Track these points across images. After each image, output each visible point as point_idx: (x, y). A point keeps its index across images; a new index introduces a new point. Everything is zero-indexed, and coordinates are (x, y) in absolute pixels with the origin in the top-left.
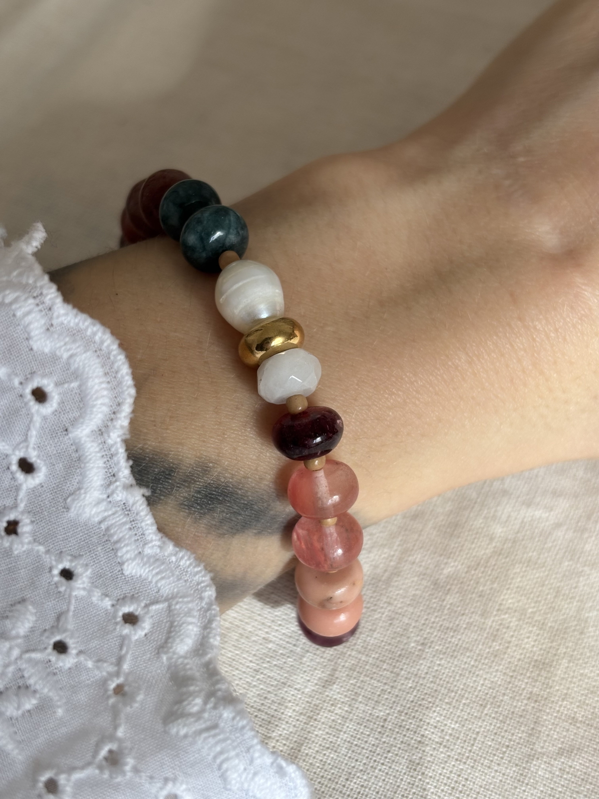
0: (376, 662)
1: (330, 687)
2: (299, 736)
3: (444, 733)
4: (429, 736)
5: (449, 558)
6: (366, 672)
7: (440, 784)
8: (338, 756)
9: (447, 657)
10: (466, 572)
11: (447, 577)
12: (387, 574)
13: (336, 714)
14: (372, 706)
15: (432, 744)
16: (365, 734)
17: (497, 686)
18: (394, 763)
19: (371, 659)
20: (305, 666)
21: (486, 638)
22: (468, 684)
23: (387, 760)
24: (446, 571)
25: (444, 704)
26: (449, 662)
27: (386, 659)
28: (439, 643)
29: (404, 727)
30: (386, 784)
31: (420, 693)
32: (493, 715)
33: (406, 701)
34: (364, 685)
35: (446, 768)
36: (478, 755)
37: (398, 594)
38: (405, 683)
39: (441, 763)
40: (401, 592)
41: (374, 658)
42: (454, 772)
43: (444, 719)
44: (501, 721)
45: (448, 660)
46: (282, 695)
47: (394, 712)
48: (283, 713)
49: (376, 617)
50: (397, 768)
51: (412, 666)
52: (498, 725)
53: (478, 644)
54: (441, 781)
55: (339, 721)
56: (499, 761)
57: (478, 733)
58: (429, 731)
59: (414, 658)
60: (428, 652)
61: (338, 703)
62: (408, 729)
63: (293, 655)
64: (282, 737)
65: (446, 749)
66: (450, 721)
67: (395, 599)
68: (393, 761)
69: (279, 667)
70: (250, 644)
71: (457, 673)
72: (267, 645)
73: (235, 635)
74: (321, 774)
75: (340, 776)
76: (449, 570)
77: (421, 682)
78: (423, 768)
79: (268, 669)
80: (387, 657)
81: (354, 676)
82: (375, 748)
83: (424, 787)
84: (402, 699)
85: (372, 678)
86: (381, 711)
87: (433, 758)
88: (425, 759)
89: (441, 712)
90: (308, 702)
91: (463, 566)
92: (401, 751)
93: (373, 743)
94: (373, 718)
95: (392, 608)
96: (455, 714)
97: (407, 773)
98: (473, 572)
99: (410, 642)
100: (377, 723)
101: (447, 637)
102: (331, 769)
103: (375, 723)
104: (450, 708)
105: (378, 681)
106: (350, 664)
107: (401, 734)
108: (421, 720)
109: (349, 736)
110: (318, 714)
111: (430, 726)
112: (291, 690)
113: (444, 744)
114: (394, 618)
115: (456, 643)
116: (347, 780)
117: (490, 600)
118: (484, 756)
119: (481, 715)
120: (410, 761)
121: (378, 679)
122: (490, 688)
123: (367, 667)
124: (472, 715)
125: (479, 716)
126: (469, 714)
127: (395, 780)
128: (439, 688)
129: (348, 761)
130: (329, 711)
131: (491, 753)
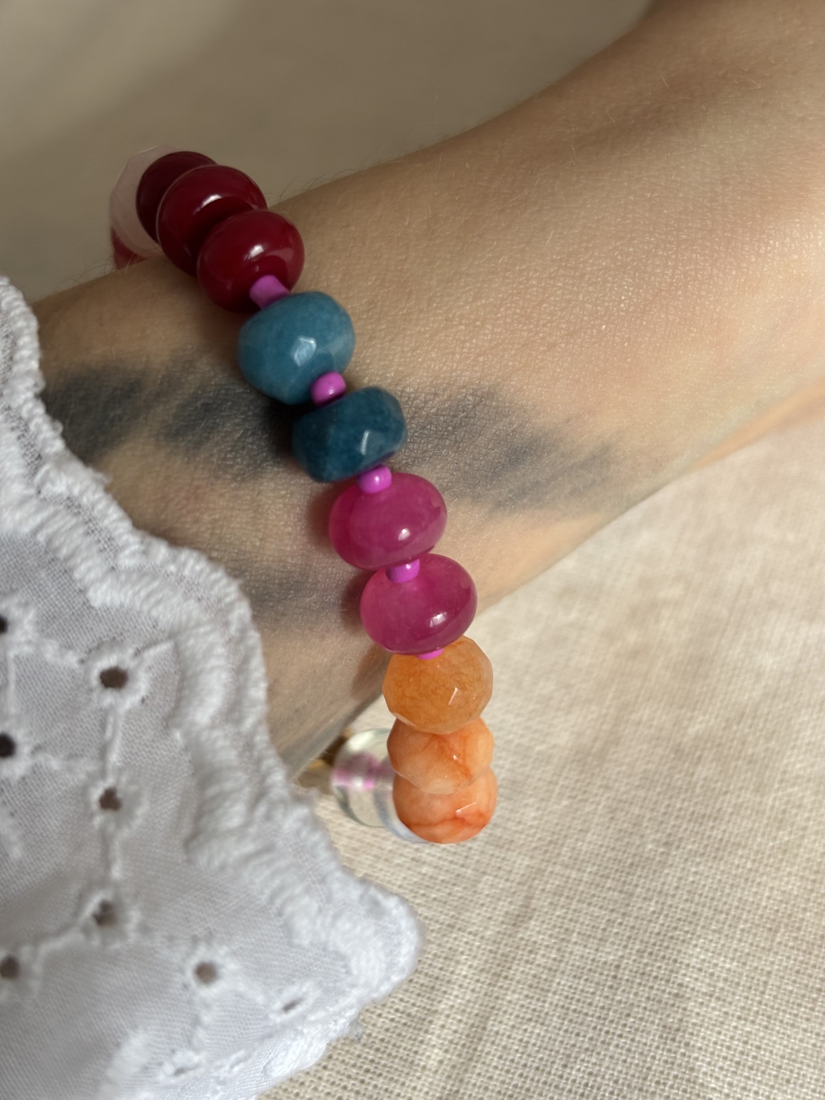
0: (594, 879)
1: (525, 925)
2: (481, 1005)
3: (715, 978)
4: (691, 985)
5: (694, 709)
6: (581, 896)
7: (716, 1058)
8: (547, 1031)
9: (707, 861)
10: (725, 729)
11: (695, 739)
12: (598, 744)
13: (539, 965)
14: (595, 947)
15: (697, 996)
16: (587, 992)
17: (792, 897)
18: (639, 1034)
19: (586, 875)
20: (482, 896)
21: (767, 825)
22: (745, 898)
23: (627, 1029)
24: (691, 731)
25: (710, 932)
26: (711, 867)
27: (610, 873)
28: (692, 839)
29: (650, 975)
30: (629, 1068)
31: (669, 919)
32: (791, 944)
33: (648, 935)
34: (578, 916)
35: (723, 1032)
36: (772, 1007)
37: (619, 773)
38: (645, 906)
39: (714, 1025)
40: (624, 767)
41: (590, 873)
42: (737, 1037)
43: (712, 957)
44: (805, 952)
45: (710, 864)
46: (449, 945)
47: (630, 954)
48: (452, 972)
49: (587, 809)
50: (644, 1040)
51: (652, 880)
52: (801, 958)
53: (756, 836)
54: (717, 1053)
55: (544, 976)
56: (808, 1014)
57: (769, 973)
58: (690, 977)
59: (654, 867)
60: (675, 856)
61: (539, 949)
62: (656, 977)
63: (461, 882)
64: (454, 1010)
65: (720, 1003)
66: (722, 959)
67: (616, 781)
68: (637, 1030)
69: (440, 901)
70: (392, 870)
71: (726, 883)
72: (418, 869)
73: (367, 859)
74: (523, 1062)
75: (553, 1062)
76: (697, 727)
77: (669, 902)
78: (687, 1036)
79: (425, 906)
80: (612, 869)
81: (561, 904)
82: (605, 1012)
83: (691, 1065)
84: (641, 932)
85: (590, 904)
86: (609, 953)
87: (701, 1018)
88: (687, 1022)
89: (706, 946)
90: (491, 951)
91: (719, 719)
92: (648, 1013)
93: (601, 1004)
94: (597, 966)
95: (613, 794)
96: (730, 947)
97: (662, 1046)
98: (735, 728)
99: (646, 843)
100: (606, 972)
101: (705, 830)
102: (538, 1052)
103: (601, 974)
104: (720, 938)
105: (601, 908)
106: (554, 886)
107: (645, 986)
108: (675, 961)
109: (562, 998)
110: (510, 968)
111: (691, 969)
112: (462, 936)
113: (717, 995)
114: (616, 809)
115: (719, 837)
116: (565, 1066)
117: (767, 767)
118: (783, 1008)
119: (771, 946)
120: (664, 1027)
121: (600, 904)
122: (781, 901)
123: (581, 888)
124: (757, 946)
125: (767, 947)
126: (752, 944)
127: (643, 1058)
128: (700, 908)
129: (564, 1037)
130: (527, 962)
131: (793, 1003)
